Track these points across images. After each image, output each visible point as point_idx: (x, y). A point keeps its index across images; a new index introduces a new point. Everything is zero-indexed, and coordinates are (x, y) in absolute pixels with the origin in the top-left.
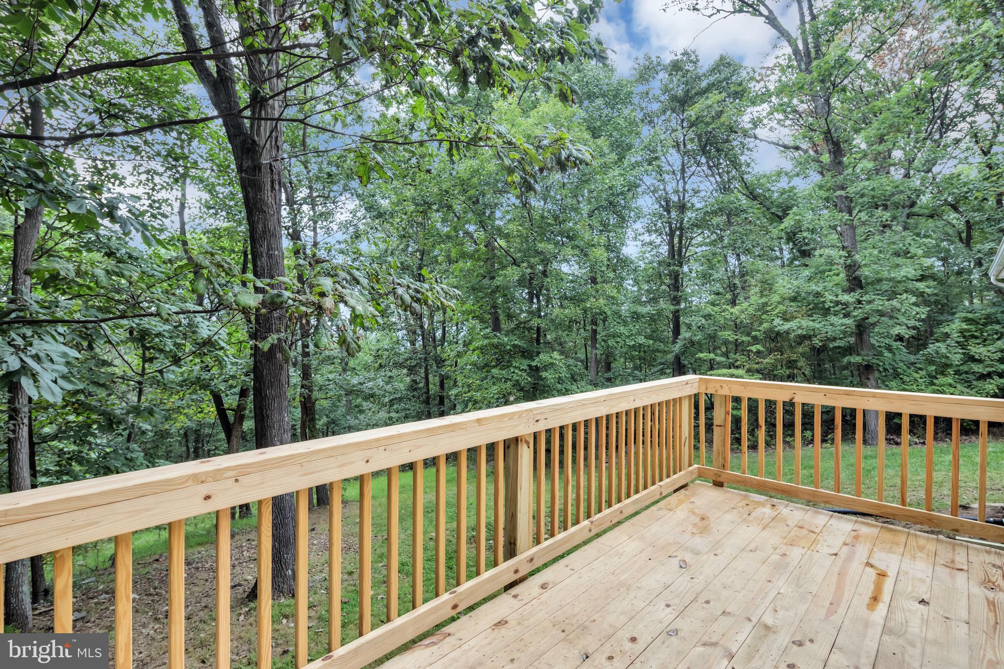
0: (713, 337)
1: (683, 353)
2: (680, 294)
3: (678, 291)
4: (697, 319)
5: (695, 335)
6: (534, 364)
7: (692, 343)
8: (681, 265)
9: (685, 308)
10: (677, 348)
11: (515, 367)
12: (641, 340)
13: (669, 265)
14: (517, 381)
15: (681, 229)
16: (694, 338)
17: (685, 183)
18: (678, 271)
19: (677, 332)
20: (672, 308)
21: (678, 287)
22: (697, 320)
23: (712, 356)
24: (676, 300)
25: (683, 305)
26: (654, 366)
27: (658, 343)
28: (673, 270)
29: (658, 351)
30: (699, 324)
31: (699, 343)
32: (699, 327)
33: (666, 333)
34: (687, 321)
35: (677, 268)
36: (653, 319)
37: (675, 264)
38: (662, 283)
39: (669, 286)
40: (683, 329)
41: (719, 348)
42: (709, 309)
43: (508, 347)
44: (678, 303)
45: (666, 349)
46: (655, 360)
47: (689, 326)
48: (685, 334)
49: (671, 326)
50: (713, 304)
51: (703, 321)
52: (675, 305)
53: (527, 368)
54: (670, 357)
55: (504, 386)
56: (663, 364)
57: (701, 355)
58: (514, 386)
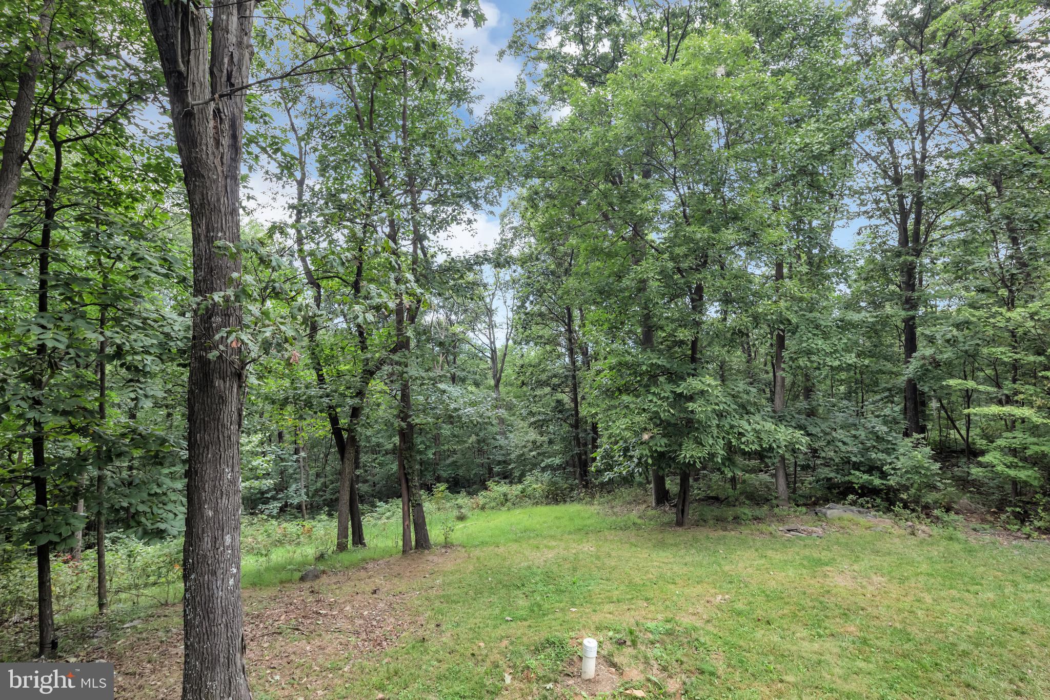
0: (972, 356)
1: (920, 379)
2: (916, 294)
3: (913, 290)
4: (945, 328)
5: (941, 352)
6: (679, 391)
7: (937, 364)
8: (918, 253)
9: (926, 314)
10: (911, 369)
11: (654, 393)
12: (851, 359)
13: (898, 255)
14: (657, 413)
15: (919, 202)
16: (938, 357)
17: (924, 141)
18: (912, 263)
19: (911, 346)
20: (903, 313)
21: (914, 285)
22: (943, 331)
23: (971, 384)
24: (911, 304)
25: (921, 311)
26: (875, 392)
27: (882, 362)
28: (905, 262)
29: (881, 372)
30: (949, 336)
31: (949, 363)
32: (948, 341)
33: (896, 349)
34: (927, 332)
35: (910, 258)
36: (874, 331)
37: (908, 254)
38: (890, 281)
39: (899, 286)
40: (921, 343)
41: (982, 370)
42: (967, 313)
43: (644, 368)
44: (914, 307)
45: (895, 369)
46: (876, 383)
47: (931, 340)
48: (924, 350)
49: (903, 339)
50: (973, 306)
51: (955, 332)
52: (908, 310)
53: (671, 396)
54: (901, 381)
55: (637, 419)
56: (890, 390)
57: (952, 382)
58: (651, 419)
